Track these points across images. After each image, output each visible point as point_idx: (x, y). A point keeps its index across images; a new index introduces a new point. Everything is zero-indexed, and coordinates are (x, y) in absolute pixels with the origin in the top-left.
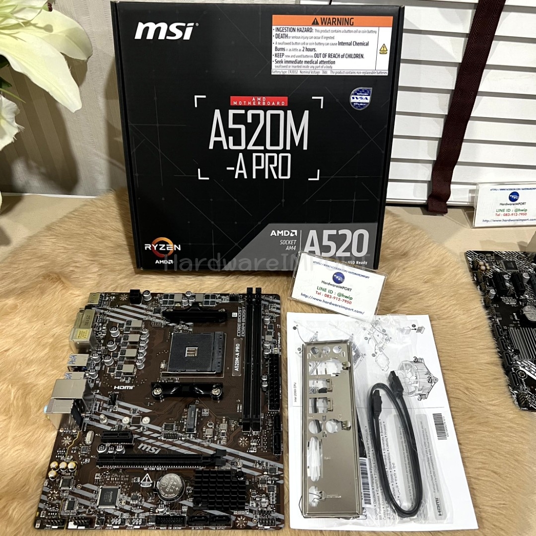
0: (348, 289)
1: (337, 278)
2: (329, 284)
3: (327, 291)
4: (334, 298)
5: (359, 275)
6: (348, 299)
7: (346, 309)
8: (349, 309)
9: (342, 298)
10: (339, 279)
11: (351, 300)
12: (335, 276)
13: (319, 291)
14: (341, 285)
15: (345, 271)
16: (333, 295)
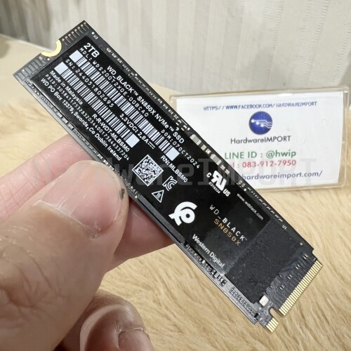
0: (285, 139)
1: (257, 123)
2: (246, 141)
3: (246, 156)
5: (298, 104)
6: (288, 158)
7: (288, 176)
8: (294, 176)
9: (276, 159)
10: (262, 126)
11: (294, 158)
12: (253, 121)
14: (268, 135)
15: (269, 106)
16: (258, 160)
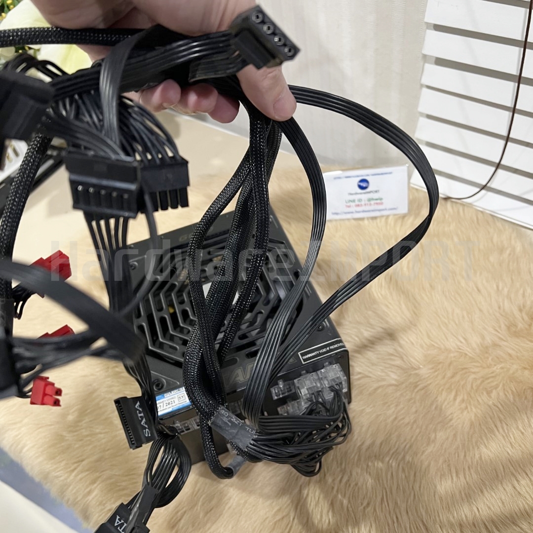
0: (376, 192)
2: (356, 194)
3: (356, 201)
4: (365, 205)
5: (382, 174)
6: (378, 201)
7: (379, 210)
8: (382, 210)
9: (372, 202)
11: (382, 201)
13: (348, 204)
14: (367, 190)
15: (368, 175)
16: (363, 203)
